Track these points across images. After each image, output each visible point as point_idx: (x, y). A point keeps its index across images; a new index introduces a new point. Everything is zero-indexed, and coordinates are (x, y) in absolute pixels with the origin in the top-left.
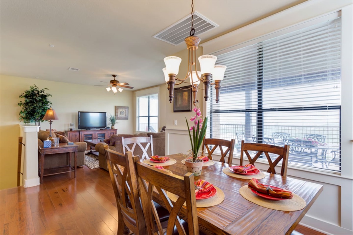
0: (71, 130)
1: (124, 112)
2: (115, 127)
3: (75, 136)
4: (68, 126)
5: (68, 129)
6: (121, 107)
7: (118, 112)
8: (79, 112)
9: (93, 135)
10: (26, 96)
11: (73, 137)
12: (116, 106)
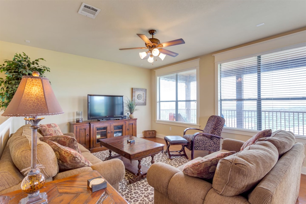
0: (78, 121)
1: (142, 95)
2: (135, 115)
3: (84, 130)
4: (74, 116)
5: (74, 120)
6: (138, 89)
7: (135, 96)
8: (88, 95)
9: (108, 128)
10: (8, 70)
11: (81, 132)
12: (132, 88)
